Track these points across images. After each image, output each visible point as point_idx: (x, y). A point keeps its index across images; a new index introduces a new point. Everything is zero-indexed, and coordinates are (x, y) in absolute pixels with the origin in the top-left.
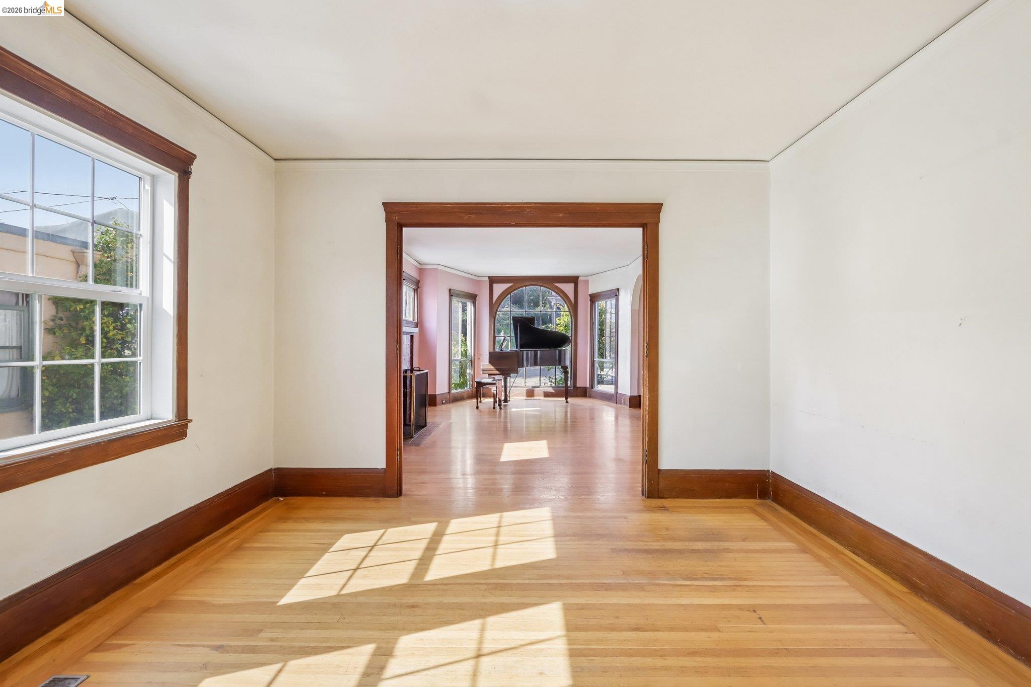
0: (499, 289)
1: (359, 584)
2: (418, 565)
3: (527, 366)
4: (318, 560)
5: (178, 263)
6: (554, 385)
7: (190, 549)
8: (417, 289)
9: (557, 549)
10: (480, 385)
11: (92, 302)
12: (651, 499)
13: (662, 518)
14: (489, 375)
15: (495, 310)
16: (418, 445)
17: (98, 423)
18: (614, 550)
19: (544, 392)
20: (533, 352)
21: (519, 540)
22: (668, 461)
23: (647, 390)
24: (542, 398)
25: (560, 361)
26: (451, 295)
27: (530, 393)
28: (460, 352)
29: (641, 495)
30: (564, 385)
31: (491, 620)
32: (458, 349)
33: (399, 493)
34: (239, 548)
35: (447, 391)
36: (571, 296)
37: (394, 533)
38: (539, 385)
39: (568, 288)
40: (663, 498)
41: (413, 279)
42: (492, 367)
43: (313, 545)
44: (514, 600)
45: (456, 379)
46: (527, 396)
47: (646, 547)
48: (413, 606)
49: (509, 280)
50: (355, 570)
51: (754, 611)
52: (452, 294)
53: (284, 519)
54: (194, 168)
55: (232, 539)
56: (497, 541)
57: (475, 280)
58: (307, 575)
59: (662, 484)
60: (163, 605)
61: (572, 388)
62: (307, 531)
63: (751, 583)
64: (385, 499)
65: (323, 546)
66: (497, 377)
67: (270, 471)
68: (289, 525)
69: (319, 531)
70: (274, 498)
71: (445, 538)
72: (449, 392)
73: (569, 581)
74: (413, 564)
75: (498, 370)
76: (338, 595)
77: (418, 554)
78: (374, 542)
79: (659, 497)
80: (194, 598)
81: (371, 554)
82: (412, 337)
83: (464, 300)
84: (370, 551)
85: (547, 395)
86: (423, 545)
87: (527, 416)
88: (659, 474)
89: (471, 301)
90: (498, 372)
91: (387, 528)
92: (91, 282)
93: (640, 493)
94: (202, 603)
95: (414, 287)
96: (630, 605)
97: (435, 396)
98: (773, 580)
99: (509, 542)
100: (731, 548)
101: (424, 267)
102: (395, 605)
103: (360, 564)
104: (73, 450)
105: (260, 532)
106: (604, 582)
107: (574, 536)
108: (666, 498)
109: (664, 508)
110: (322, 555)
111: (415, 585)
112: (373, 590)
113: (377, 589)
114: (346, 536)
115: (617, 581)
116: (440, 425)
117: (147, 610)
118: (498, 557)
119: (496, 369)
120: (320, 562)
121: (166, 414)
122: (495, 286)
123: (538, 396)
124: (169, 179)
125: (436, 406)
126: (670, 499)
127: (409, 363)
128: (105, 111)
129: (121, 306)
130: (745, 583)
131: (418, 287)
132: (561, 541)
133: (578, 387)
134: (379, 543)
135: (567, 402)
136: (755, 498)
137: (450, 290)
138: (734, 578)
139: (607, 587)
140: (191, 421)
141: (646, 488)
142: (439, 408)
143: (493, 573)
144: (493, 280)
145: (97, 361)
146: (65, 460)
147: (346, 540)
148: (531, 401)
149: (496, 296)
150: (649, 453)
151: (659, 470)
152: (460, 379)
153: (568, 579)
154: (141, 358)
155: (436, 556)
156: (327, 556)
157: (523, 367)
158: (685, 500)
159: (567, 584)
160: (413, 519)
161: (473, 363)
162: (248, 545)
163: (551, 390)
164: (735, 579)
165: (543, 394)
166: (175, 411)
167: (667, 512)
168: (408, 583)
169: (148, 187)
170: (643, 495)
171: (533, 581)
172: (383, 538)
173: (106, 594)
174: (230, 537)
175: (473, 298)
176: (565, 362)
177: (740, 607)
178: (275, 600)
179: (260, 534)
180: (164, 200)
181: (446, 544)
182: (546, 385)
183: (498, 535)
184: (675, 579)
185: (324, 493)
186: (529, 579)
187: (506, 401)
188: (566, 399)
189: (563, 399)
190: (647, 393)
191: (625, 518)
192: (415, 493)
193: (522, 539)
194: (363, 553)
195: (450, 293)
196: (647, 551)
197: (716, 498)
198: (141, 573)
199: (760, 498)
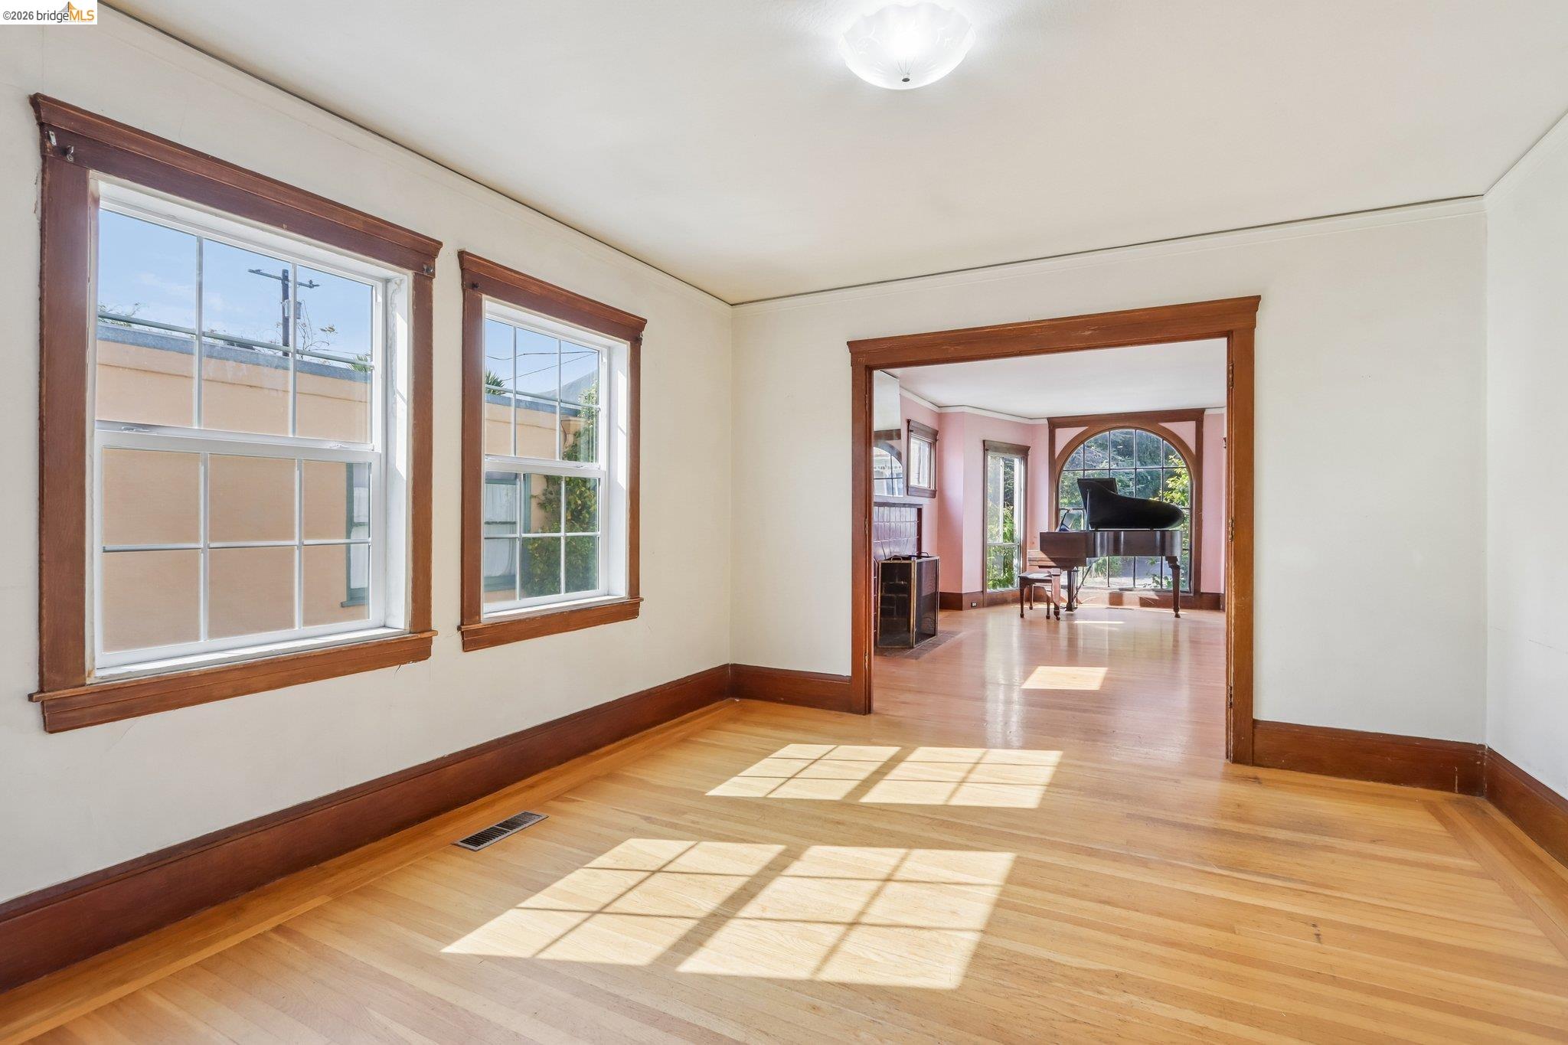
0: (1064, 436)
1: (789, 792)
2: (859, 785)
3: (1102, 555)
4: (755, 763)
5: (630, 434)
6: (1159, 587)
7: (641, 734)
8: (935, 444)
9: (1043, 799)
10: (1025, 582)
11: (559, 478)
12: (1238, 765)
13: (1243, 792)
14: (1040, 567)
15: (1058, 469)
16: (917, 658)
17: (563, 595)
18: (1130, 816)
19: (1141, 598)
20: (1112, 533)
21: (998, 782)
22: (1270, 707)
23: (1233, 593)
24: (1137, 607)
25: (1163, 548)
26: (985, 450)
27: (1116, 599)
28: (1001, 533)
29: (1225, 758)
30: (1172, 589)
31: (918, 853)
32: (997, 529)
33: (867, 709)
34: (684, 740)
35: (979, 589)
36: (1192, 444)
37: (845, 750)
38: (1132, 586)
39: (1185, 430)
40: (1262, 766)
41: (928, 430)
42: (1044, 556)
43: (756, 749)
44: (959, 841)
45: (996, 572)
46: (1111, 603)
47: (1185, 821)
48: (838, 823)
49: (1080, 422)
50: (789, 778)
51: (1314, 926)
52: (987, 447)
53: (735, 720)
54: (645, 334)
55: (680, 731)
56: (966, 778)
57: (1027, 425)
58: (741, 774)
59: (1260, 743)
60: (611, 776)
61: (1192, 595)
62: (752, 734)
63: (1338, 894)
64: (850, 714)
65: (765, 751)
66: (1053, 571)
67: (725, 667)
68: (739, 727)
69: (767, 736)
70: (731, 698)
71: (903, 765)
72: (983, 592)
73: (1043, 837)
74: (854, 784)
75: (1053, 560)
76: (765, 798)
77: (863, 776)
78: (819, 756)
79: (1254, 764)
80: (637, 776)
81: (813, 766)
82: (920, 511)
83: (1007, 456)
84: (812, 763)
85: (1145, 603)
86: (873, 767)
87: (1111, 633)
88: (1254, 728)
89: (1019, 456)
90: (1053, 564)
91: (838, 744)
92: (558, 460)
93: (1224, 754)
94: (641, 780)
95: (930, 440)
96: (1113, 877)
97: (960, 595)
98: (1386, 899)
99: (982, 781)
100: (1338, 846)
101: (944, 410)
102: (819, 818)
103: (796, 774)
104: (543, 617)
105: (708, 729)
106: (1093, 847)
107: (1080, 790)
108: (1268, 767)
109: (1256, 780)
110: (760, 760)
111: (849, 804)
112: (802, 800)
113: (807, 800)
114: (792, 746)
115: (1111, 850)
116: (957, 635)
117: (596, 778)
118: (958, 795)
119: (1050, 558)
120: (756, 765)
121: (619, 591)
122: (1059, 432)
123: (1130, 604)
124: (623, 348)
125: (962, 610)
126: (1274, 770)
127: (916, 547)
128: (566, 296)
129: (585, 481)
130: (1328, 892)
131: (936, 440)
132: (1058, 793)
133: (1202, 593)
134: (824, 758)
135: (1177, 616)
136: (1453, 791)
137: (984, 441)
138: (1311, 882)
139: (1092, 853)
140: (642, 600)
141: (1231, 748)
142: (965, 613)
143: (945, 809)
144: (1055, 424)
145: (562, 534)
146: (536, 625)
147: (791, 750)
148: (1117, 611)
149: (1059, 447)
150: (1235, 693)
151: (1255, 722)
152: (1004, 573)
153: (1042, 833)
154: (599, 533)
155: (884, 781)
156: (766, 761)
157: (1095, 555)
158: (1303, 774)
159: (1036, 839)
160: (874, 740)
161: (1023, 549)
162: (694, 739)
163: (1152, 595)
164: (1313, 884)
165: (1138, 600)
166: (628, 589)
167: (1258, 785)
168: (841, 800)
169: (605, 360)
170: (1227, 758)
171: (992, 827)
172: (832, 753)
173: (568, 759)
174: (677, 729)
175: (1023, 452)
176: (1172, 551)
177: (1291, 916)
178: (703, 790)
179: (708, 730)
180: (619, 372)
181: (899, 771)
182: (1148, 587)
183: (970, 772)
184: (1206, 865)
185: (782, 699)
186: (990, 824)
187: (1070, 608)
188: (1176, 610)
189: (1171, 611)
190: (1233, 596)
191: (1176, 781)
192: (891, 713)
193: (1002, 781)
194: (803, 764)
195: (984, 445)
196: (1186, 827)
197: (1367, 780)
198: (597, 747)
199: (1460, 792)
